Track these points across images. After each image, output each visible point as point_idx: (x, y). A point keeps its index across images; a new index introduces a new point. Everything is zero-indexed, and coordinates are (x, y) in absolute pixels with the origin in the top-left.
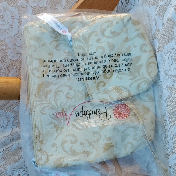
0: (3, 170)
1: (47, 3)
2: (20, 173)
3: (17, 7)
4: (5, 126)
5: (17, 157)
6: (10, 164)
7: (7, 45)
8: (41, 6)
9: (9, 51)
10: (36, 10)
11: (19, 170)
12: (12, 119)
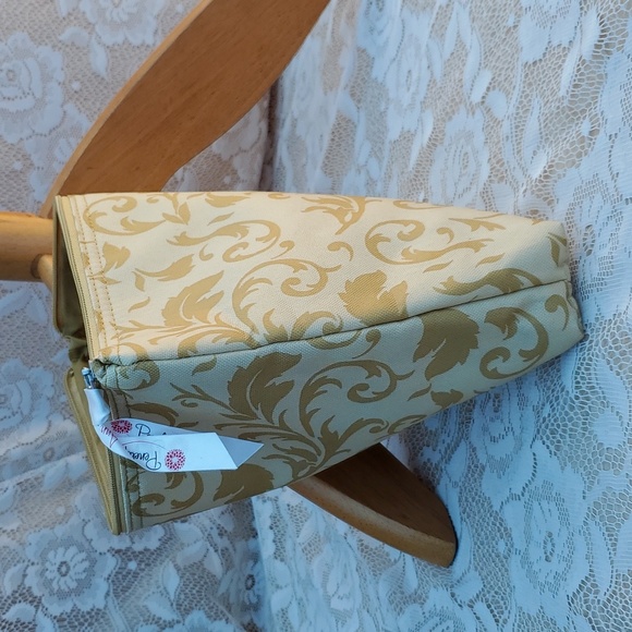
0: (13, 545)
1: (156, 32)
2: (67, 558)
3: (60, 45)
4: (26, 412)
5: (61, 511)
6: (37, 529)
7: (26, 157)
8: (136, 42)
9: (33, 178)
10: (118, 54)
11: (67, 549)
12: (50, 393)
